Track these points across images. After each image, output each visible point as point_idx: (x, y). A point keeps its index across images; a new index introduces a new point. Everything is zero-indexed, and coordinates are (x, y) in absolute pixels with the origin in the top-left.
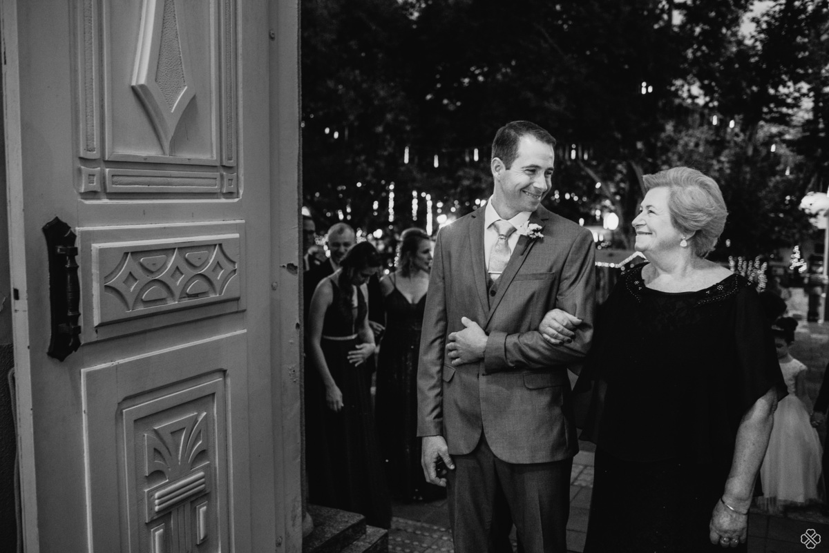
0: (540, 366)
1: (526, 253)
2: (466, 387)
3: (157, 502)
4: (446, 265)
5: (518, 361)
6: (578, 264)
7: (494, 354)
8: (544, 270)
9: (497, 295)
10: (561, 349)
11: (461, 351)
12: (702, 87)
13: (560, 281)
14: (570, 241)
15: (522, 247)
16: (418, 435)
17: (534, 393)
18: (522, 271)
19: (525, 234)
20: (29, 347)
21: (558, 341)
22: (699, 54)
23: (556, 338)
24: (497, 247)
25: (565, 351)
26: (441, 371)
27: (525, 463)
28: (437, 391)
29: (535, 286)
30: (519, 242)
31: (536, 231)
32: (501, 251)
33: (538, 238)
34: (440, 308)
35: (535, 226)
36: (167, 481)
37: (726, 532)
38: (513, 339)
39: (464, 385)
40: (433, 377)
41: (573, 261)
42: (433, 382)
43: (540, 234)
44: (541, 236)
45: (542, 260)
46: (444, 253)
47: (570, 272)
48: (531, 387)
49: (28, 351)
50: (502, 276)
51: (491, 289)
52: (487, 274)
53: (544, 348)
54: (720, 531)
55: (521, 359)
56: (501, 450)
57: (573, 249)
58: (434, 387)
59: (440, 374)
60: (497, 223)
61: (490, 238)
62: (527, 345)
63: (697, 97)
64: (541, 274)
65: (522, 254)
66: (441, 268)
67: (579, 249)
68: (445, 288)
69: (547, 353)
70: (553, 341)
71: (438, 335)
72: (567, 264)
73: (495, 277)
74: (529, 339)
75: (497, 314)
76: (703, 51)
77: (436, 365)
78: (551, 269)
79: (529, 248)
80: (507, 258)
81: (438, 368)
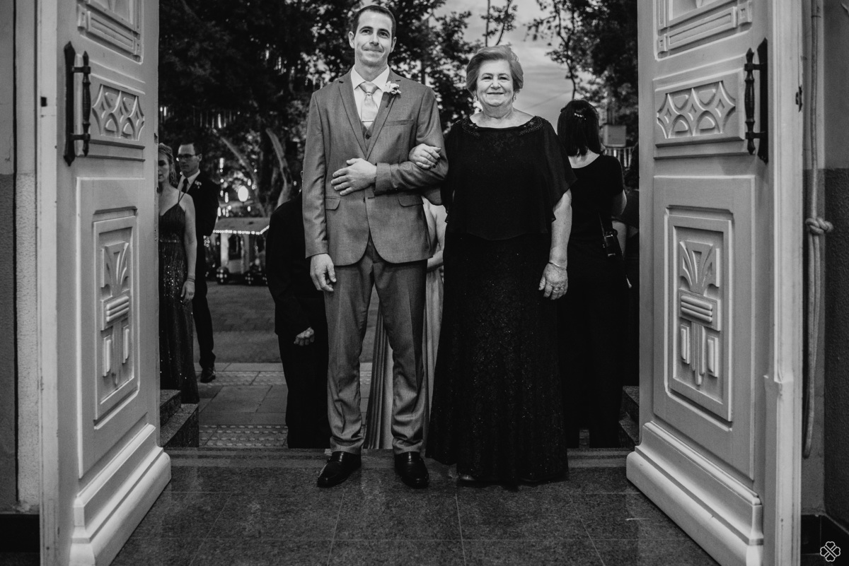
0: (412, 187)
1: (390, 105)
2: (352, 210)
3: (108, 312)
4: (325, 120)
5: (400, 184)
6: (428, 112)
7: (383, 178)
8: (404, 117)
9: (372, 138)
10: (428, 173)
11: (352, 181)
12: (327, 63)
13: (417, 126)
14: (420, 96)
15: (386, 102)
16: (307, 256)
17: (407, 209)
18: (389, 119)
19: (388, 91)
20: (56, 147)
21: (428, 166)
22: (323, 32)
23: (426, 163)
24: (366, 102)
25: (431, 174)
26: (324, 203)
27: (405, 261)
28: (322, 219)
29: (400, 129)
30: (383, 98)
31: (395, 89)
32: (369, 104)
33: (398, 94)
34: (320, 154)
35: (395, 85)
36: (112, 296)
37: (557, 283)
38: (395, 167)
39: (352, 209)
40: (317, 208)
41: (425, 110)
42: (318, 212)
43: (398, 91)
44: (400, 92)
45: (403, 110)
46: (321, 111)
47: (424, 118)
48: (404, 205)
49: (56, 150)
50: (374, 123)
51: (367, 135)
52: (361, 123)
53: (418, 173)
54: (553, 283)
55: (402, 182)
56: (387, 254)
57: (424, 102)
58: (319, 216)
59: (323, 206)
60: (363, 84)
61: (359, 96)
62: (406, 171)
63: (324, 72)
64: (404, 121)
65: (387, 107)
66: (320, 123)
67: (428, 101)
68: (323, 138)
69: (420, 176)
70: (425, 166)
71: (319, 176)
72: (421, 112)
73: (368, 125)
74: (407, 167)
75: (374, 152)
76: (327, 30)
77: (319, 199)
78: (410, 117)
79: (392, 102)
80: (376, 110)
81: (321, 201)
